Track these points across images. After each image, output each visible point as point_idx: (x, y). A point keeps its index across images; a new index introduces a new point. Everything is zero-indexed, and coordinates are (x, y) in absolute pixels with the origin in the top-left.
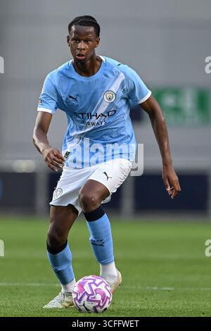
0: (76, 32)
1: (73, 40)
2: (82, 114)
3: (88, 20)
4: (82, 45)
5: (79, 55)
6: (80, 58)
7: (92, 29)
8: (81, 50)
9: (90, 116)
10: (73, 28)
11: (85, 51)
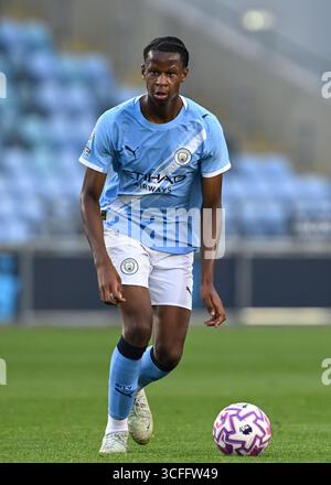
0: (154, 61)
1: (150, 71)
2: (138, 174)
3: (172, 43)
4: (162, 79)
5: (158, 94)
6: (159, 97)
7: (176, 57)
8: (161, 86)
9: (148, 177)
10: (151, 54)
11: (167, 88)
